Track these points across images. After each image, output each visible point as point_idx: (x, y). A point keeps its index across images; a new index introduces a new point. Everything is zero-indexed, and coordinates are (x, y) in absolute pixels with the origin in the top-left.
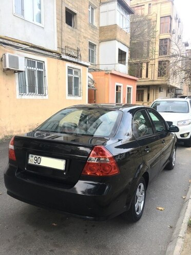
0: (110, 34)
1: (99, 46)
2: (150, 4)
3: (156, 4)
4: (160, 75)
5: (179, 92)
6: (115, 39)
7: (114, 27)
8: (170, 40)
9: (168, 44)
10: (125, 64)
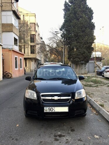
0: (9, 28)
1: (2, 34)
2: (24, 15)
3: (27, 16)
4: (32, 53)
5: (40, 62)
6: (12, 32)
7: (11, 25)
8: (35, 35)
9: (34, 37)
10: (17, 46)
